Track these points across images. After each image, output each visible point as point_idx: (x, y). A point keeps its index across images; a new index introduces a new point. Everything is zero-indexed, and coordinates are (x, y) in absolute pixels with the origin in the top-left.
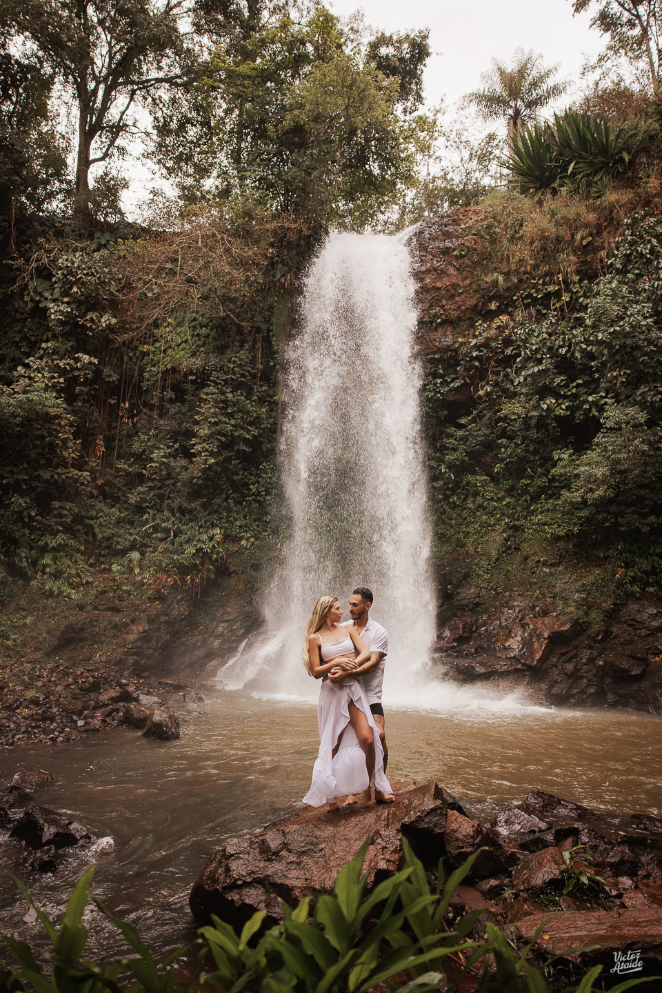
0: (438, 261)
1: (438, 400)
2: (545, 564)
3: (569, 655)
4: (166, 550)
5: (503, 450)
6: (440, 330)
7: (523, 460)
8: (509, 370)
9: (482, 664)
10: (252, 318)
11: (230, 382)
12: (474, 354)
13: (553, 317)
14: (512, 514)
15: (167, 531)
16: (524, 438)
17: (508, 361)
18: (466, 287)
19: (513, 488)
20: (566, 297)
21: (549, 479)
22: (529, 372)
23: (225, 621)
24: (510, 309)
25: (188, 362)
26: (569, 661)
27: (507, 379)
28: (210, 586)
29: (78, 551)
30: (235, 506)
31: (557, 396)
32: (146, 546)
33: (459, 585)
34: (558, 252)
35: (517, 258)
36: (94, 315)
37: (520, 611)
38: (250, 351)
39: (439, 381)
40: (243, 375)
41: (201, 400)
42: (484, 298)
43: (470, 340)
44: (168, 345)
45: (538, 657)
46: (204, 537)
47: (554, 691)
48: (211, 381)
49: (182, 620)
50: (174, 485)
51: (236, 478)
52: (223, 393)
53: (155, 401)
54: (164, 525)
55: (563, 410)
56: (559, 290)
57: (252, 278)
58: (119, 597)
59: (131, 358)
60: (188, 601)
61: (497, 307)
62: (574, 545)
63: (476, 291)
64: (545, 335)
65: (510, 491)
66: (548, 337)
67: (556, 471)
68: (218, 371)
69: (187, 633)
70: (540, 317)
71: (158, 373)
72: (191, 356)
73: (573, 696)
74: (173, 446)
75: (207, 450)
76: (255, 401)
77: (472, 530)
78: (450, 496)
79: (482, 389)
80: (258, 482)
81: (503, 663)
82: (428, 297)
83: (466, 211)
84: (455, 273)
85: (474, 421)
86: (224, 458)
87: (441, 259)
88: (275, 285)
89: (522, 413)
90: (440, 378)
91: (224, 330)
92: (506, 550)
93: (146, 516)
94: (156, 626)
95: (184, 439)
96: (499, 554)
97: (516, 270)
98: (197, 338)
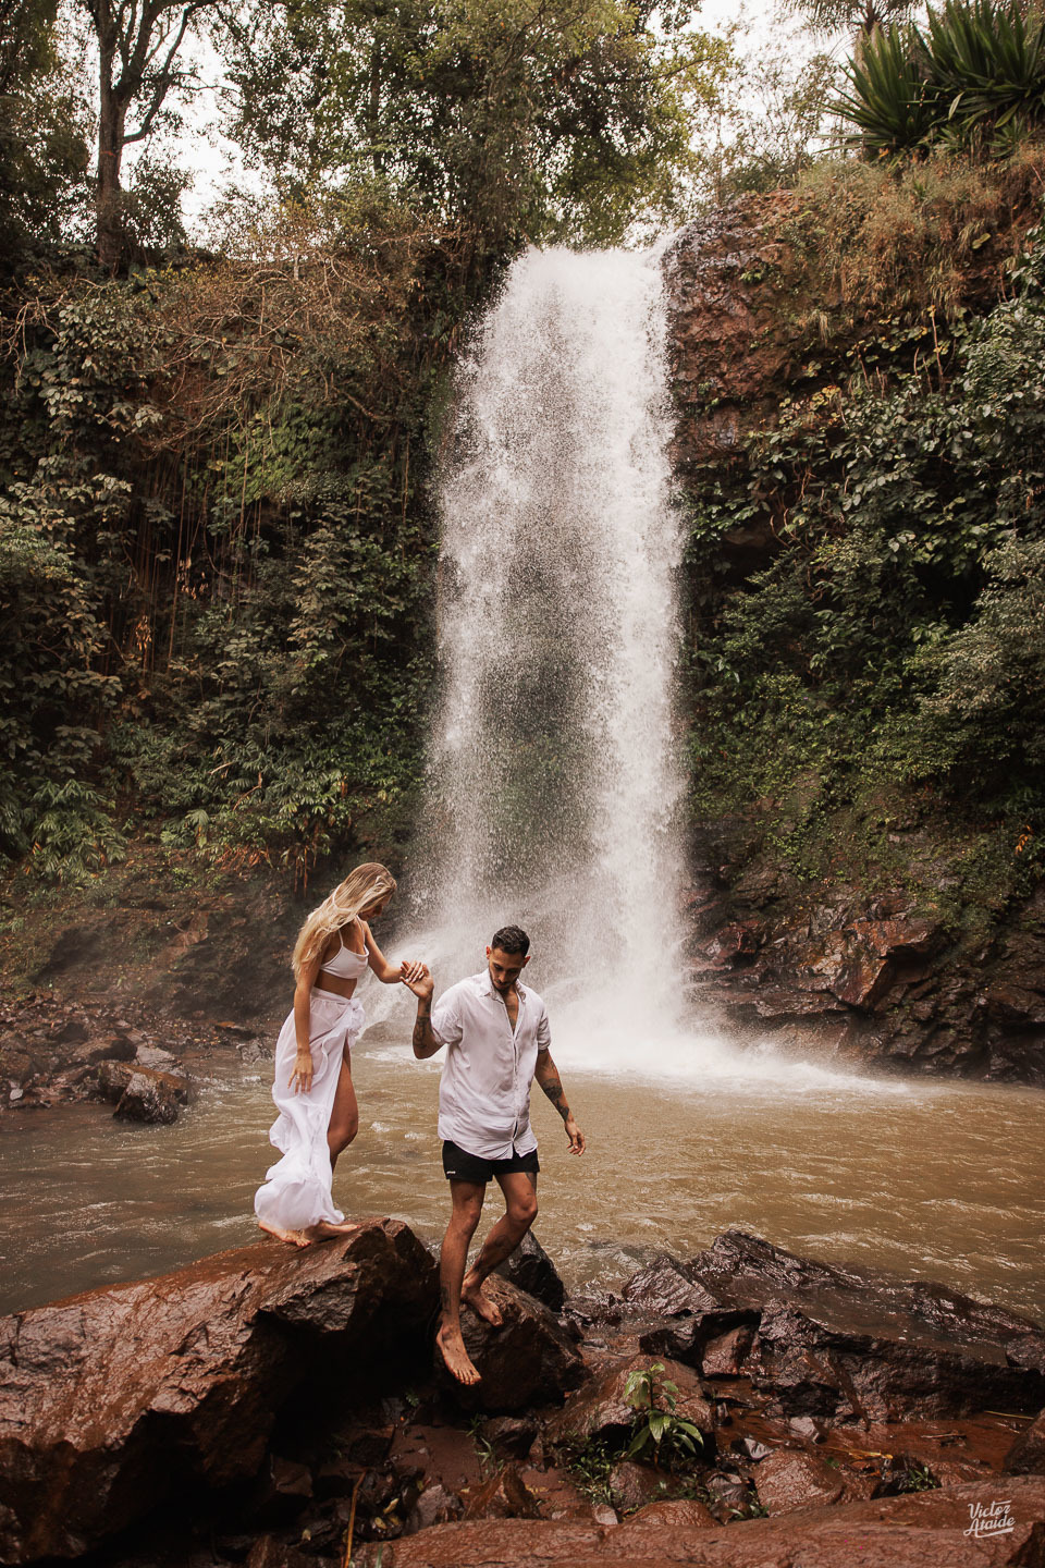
0: (713, 294)
1: (713, 543)
2: (893, 828)
3: (925, 988)
4: (250, 808)
5: (825, 628)
6: (716, 418)
7: (862, 644)
8: (837, 485)
9: (770, 1001)
10: (392, 407)
11: (357, 520)
12: (775, 459)
13: (915, 384)
14: (838, 741)
15: (253, 775)
16: (860, 605)
17: (836, 470)
18: (764, 337)
19: (841, 696)
20: (941, 348)
21: (904, 678)
22: (869, 487)
24: (842, 375)
25: (286, 485)
26: (924, 997)
27: (833, 502)
28: (323, 867)
29: (104, 809)
30: (368, 734)
31: (921, 529)
32: (218, 800)
33: (740, 866)
34: (928, 264)
35: (853, 281)
36: (119, 408)
37: (845, 911)
38: (390, 464)
39: (715, 509)
40: (378, 508)
41: (307, 552)
42: (795, 357)
43: (770, 434)
44: (255, 459)
45: (866, 991)
46: (314, 785)
47: (893, 1050)
48: (326, 519)
49: (274, 924)
50: (263, 697)
51: (367, 684)
53: (238, 557)
54: (247, 765)
55: (930, 553)
56: (930, 335)
57: (382, 333)
58: (167, 885)
59: (195, 484)
60: (285, 892)
61: (818, 371)
62: (946, 796)
63: (780, 345)
64: (900, 419)
65: (837, 702)
66: (905, 422)
67: (913, 663)
68: (338, 502)
70: (896, 385)
71: (238, 506)
72: (295, 477)
73: (928, 1059)
75: (315, 638)
76: (399, 552)
77: (769, 771)
78: (734, 713)
79: (789, 522)
80: (406, 692)
81: (806, 1000)
82: (696, 358)
83: (767, 199)
84: (743, 313)
85: (775, 578)
86: (345, 652)
87: (719, 288)
88: (433, 347)
89: (854, 560)
90: (718, 504)
91: (347, 431)
92: (826, 805)
93: (218, 751)
94: (224, 934)
95: (282, 619)
96: (813, 812)
97: (851, 303)
98: (303, 446)
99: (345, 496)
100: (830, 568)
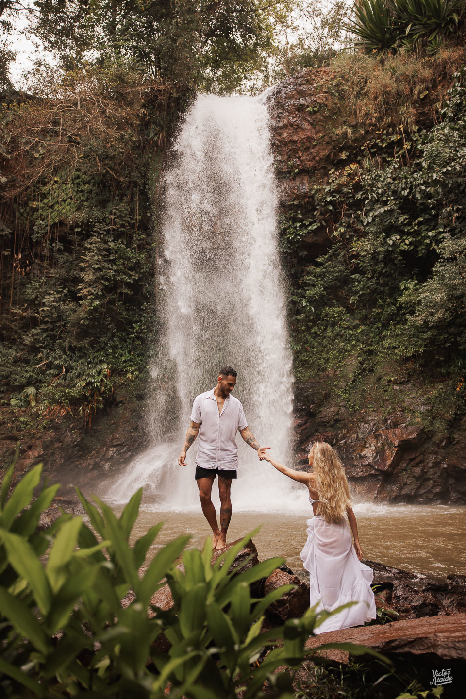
0: (293, 118)
1: (298, 241)
2: (395, 383)
3: (417, 461)
4: (59, 385)
5: (357, 283)
6: (297, 179)
7: (374, 291)
8: (359, 212)
10: (129, 174)
11: (112, 232)
12: (328, 199)
13: (396, 163)
14: (366, 340)
15: (59, 367)
16: (374, 272)
17: (359, 204)
18: (320, 139)
19: (366, 317)
20: (407, 146)
21: (397, 307)
22: (376, 213)
23: (115, 446)
24: (359, 158)
25: (72, 215)
26: (417, 465)
27: (358, 220)
28: (98, 415)
30: (120, 344)
31: (402, 233)
32: (41, 382)
33: (320, 405)
34: (399, 105)
35: (363, 113)
37: (374, 425)
38: (128, 203)
39: (298, 225)
40: (123, 226)
41: (86, 249)
42: (336, 149)
43: (324, 187)
44: (55, 201)
45: (389, 463)
46: (93, 372)
47: (403, 492)
48: (95, 232)
49: (75, 446)
50: (64, 326)
51: (120, 317)
52: (106, 242)
53: (46, 252)
54: (56, 362)
55: (407, 245)
56: (401, 139)
57: (127, 136)
58: (17, 427)
59: (22, 214)
60: (80, 429)
61: (347, 156)
62: (421, 365)
63: (328, 143)
64: (389, 180)
65: (364, 320)
66: (392, 181)
67: (402, 299)
68: (101, 223)
69: (80, 457)
70: (385, 164)
71: (47, 226)
72: (77, 210)
73: (421, 496)
74: (62, 292)
75: (92, 294)
76: (135, 248)
77: (331, 356)
78: (312, 327)
79: (336, 230)
80: (140, 321)
81: (359, 470)
82: (286, 149)
83: (318, 72)
84: (309, 127)
85: (330, 259)
86: (108, 301)
87: (296, 115)
88: (150, 143)
89: (370, 249)
90: (299, 222)
91: (104, 186)
92: (361, 372)
93: (40, 355)
94: (51, 452)
95: (72, 284)
96: (355, 376)
97: (362, 123)
98: (81, 194)
99: (104, 220)
100: (358, 254)
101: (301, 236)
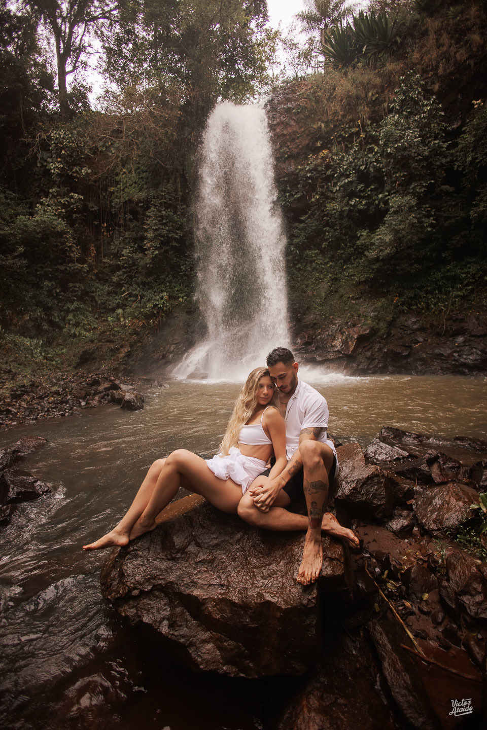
0: (284, 117)
1: (288, 206)
2: (352, 299)
3: (368, 347)
4: (137, 307)
5: (327, 234)
6: (287, 162)
7: (339, 239)
8: (329, 184)
9: (319, 356)
10: (173, 163)
11: (163, 204)
12: (309, 175)
13: (356, 146)
14: (333, 271)
15: (136, 296)
16: (341, 224)
17: (329, 179)
18: (302, 133)
19: (333, 257)
20: (363, 135)
21: (355, 248)
22: (342, 184)
23: (175, 344)
24: (329, 146)
25: (138, 195)
26: (368, 350)
27: (328, 190)
28: (163, 325)
29: (88, 311)
30: (173, 279)
31: (360, 197)
32: (125, 305)
33: (304, 314)
34: (358, 105)
35: (332, 112)
36: (76, 169)
37: (339, 326)
38: (173, 184)
39: (288, 194)
40: (170, 199)
41: (148, 216)
42: (313, 139)
43: (305, 167)
44: (125, 185)
45: (351, 349)
46: (157, 298)
47: (360, 367)
48: (152, 205)
50: (137, 269)
51: (172, 262)
52: (160, 211)
53: (122, 222)
54: (134, 293)
55: (363, 205)
56: (359, 131)
58: (113, 334)
59: (104, 197)
60: (152, 334)
61: (321, 144)
62: (369, 287)
63: (308, 135)
64: (351, 159)
65: (332, 258)
66: (353, 161)
67: (359, 243)
68: (156, 198)
69: (153, 352)
70: (348, 148)
71: (121, 203)
72: (139, 191)
73: (370, 369)
75: (153, 246)
76: (179, 215)
77: (310, 283)
78: (297, 264)
79: (314, 197)
80: (185, 264)
81: (331, 354)
82: (279, 141)
84: (294, 124)
85: (309, 217)
86: (164, 251)
87: (286, 115)
88: (185, 140)
89: (339, 208)
90: (288, 192)
91: (157, 173)
92: (330, 293)
93: (123, 289)
94: (135, 349)
95: (140, 241)
96: (326, 295)
97: (332, 119)
98: (141, 180)
99: (158, 196)
100: (328, 213)
101: (290, 202)
